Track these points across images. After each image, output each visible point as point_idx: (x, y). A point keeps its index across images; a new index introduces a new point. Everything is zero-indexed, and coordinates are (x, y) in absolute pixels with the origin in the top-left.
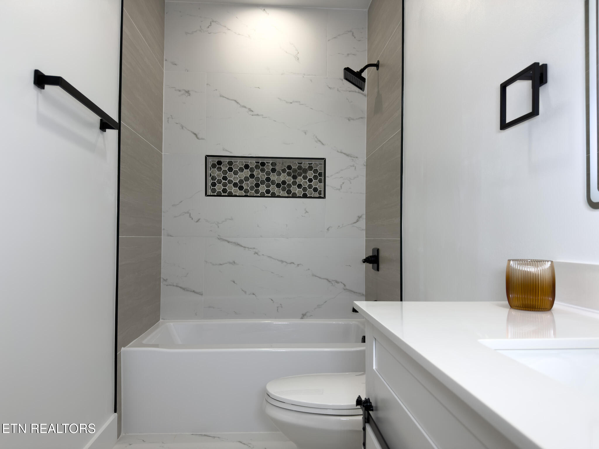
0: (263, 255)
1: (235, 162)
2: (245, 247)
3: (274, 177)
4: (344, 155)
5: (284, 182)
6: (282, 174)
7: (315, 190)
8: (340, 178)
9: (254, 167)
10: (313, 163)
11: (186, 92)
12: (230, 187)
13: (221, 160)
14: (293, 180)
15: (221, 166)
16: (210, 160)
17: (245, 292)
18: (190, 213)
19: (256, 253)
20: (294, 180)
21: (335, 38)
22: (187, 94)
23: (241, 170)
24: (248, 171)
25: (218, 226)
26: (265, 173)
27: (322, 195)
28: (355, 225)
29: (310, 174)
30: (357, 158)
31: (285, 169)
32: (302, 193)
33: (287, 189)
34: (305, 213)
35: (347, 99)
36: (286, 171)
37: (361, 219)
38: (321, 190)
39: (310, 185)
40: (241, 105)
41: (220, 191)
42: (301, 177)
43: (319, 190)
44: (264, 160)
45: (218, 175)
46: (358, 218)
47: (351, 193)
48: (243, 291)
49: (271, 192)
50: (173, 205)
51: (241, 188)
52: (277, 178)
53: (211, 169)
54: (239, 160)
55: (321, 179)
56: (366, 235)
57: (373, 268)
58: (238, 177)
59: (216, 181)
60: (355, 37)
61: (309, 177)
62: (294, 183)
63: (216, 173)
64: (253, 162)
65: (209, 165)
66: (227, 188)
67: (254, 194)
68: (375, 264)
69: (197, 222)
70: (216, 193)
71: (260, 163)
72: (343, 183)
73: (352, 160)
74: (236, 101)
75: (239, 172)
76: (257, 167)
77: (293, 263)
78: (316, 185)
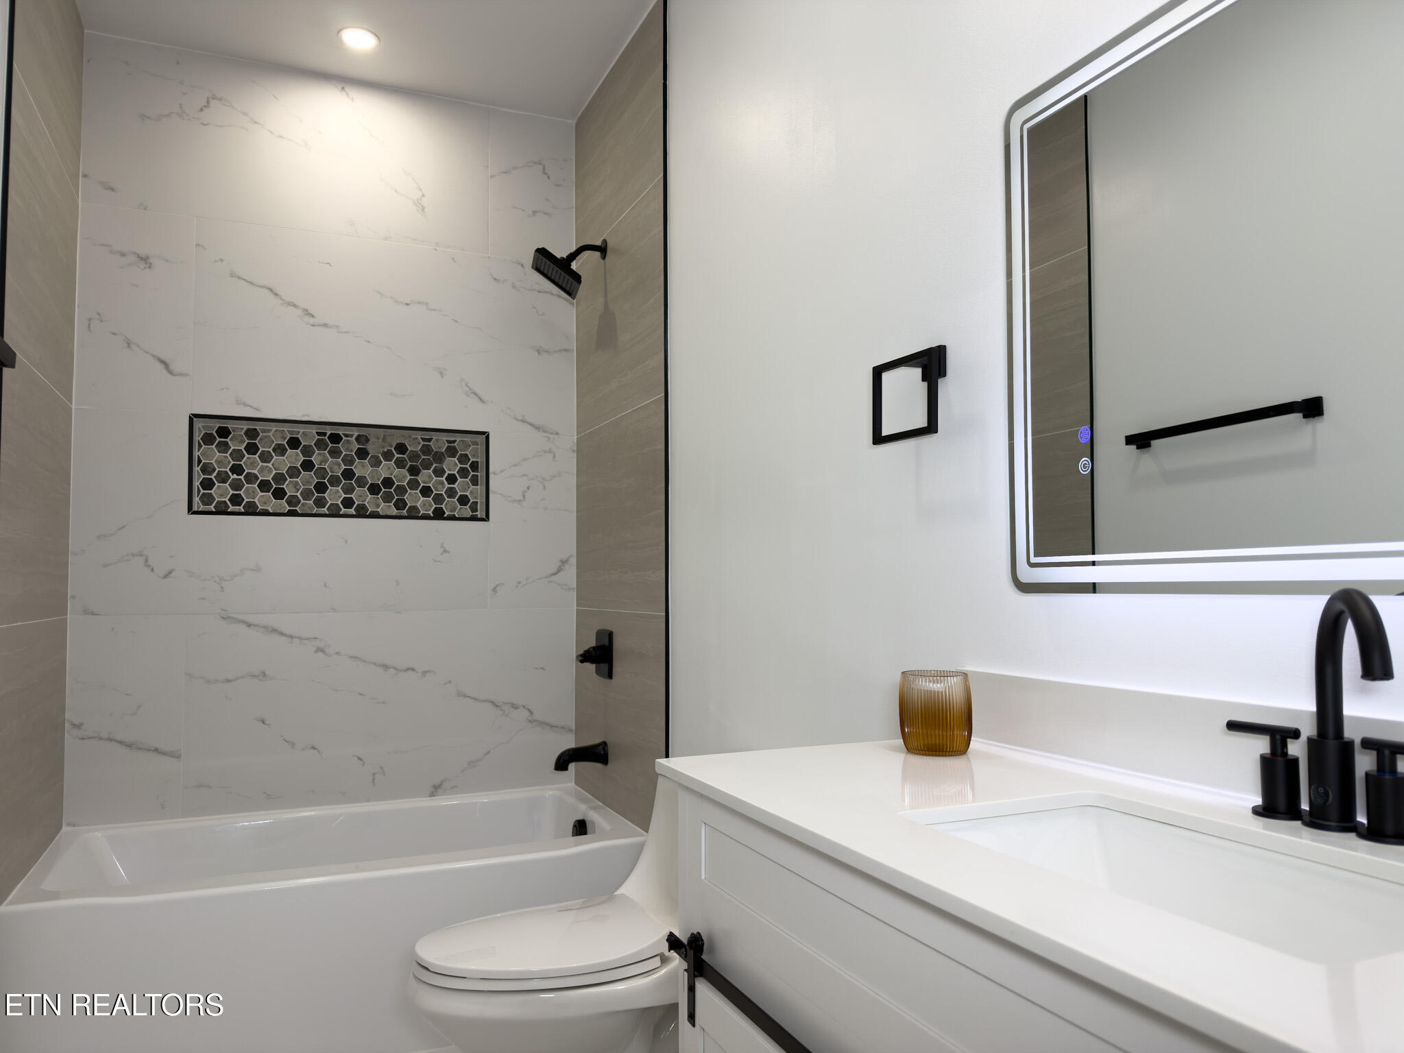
0: (338, 653)
1: (264, 431)
2: (291, 637)
3: (362, 469)
4: (529, 427)
5: (388, 482)
6: (384, 462)
7: (463, 500)
8: (523, 476)
9: (313, 444)
10: (458, 440)
11: (141, 258)
12: (251, 491)
13: (229, 426)
14: (409, 477)
15: (228, 440)
16: (198, 424)
17: (293, 745)
18: (147, 556)
19: (320, 650)
20: (412, 477)
21: (506, 173)
22: (142, 265)
23: (280, 450)
24: (297, 454)
25: (222, 588)
26: (340, 460)
27: (479, 514)
28: (553, 578)
29: (451, 465)
30: (557, 434)
31: (390, 451)
32: (431, 506)
33: (396, 497)
34: (442, 554)
35: (534, 308)
36: (394, 456)
37: (567, 566)
38: (477, 502)
39: (450, 489)
40: (283, 300)
41: (225, 502)
42: (431, 471)
43: (471, 501)
44: (338, 430)
45: (218, 462)
46: (560, 564)
47: (546, 509)
48: (287, 742)
49: (357, 503)
50: (99, 537)
51: (279, 494)
52: (373, 471)
53: (200, 446)
54: (274, 427)
55: (477, 476)
56: (577, 600)
57: (598, 672)
58: (271, 466)
59: (215, 477)
60: (549, 177)
61: (448, 472)
62: (413, 484)
63: (214, 456)
64: (310, 432)
65: (197, 438)
66: (241, 492)
67: (312, 508)
68: (602, 665)
69: (165, 577)
70: (214, 504)
71: (328, 435)
72: (528, 488)
73: (546, 439)
74: (271, 290)
75: (273, 454)
76: (320, 444)
77: (413, 669)
78: (465, 490)
